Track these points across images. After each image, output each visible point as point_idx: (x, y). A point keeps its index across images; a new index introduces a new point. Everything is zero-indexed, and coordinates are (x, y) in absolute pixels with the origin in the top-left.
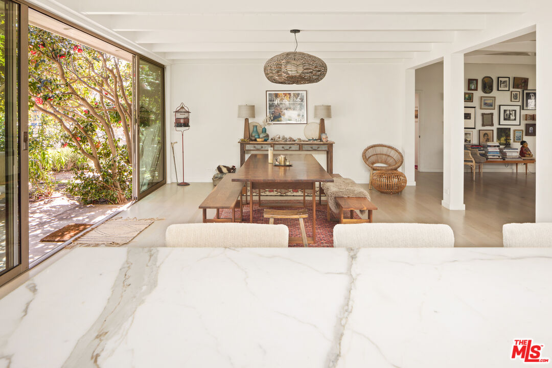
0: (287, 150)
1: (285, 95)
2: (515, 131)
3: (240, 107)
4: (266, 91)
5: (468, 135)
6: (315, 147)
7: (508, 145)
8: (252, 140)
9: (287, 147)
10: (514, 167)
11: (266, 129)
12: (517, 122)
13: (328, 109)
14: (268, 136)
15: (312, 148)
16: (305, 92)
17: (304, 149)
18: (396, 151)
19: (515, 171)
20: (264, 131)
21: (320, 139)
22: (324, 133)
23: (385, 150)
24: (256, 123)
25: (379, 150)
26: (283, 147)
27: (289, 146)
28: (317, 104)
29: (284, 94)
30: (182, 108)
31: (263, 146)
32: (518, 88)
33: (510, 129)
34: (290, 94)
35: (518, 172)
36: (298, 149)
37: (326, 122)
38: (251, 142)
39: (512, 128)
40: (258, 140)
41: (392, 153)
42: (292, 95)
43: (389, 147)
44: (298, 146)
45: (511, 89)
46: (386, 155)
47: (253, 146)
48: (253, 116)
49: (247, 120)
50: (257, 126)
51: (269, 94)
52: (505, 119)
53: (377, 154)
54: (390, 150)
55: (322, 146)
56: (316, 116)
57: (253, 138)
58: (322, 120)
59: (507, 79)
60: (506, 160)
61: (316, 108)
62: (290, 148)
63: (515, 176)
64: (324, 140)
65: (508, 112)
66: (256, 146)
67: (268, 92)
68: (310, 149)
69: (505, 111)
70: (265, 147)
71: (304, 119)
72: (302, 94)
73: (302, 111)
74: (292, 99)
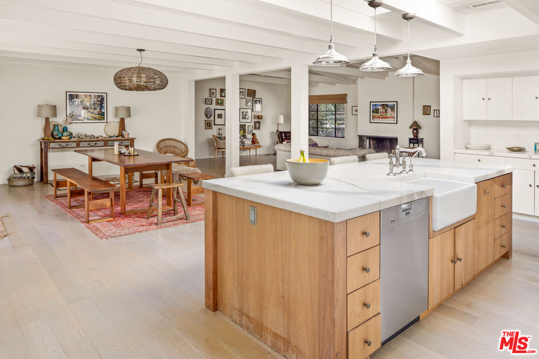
0: (93, 146)
1: (86, 96)
2: (248, 126)
5: (221, 130)
7: (244, 136)
8: (56, 139)
9: (93, 144)
10: (248, 151)
11: (67, 128)
12: (249, 121)
13: (128, 109)
14: (71, 134)
18: (182, 143)
19: (249, 154)
21: (122, 136)
22: (125, 130)
23: (173, 143)
24: (56, 122)
25: (168, 143)
26: (89, 144)
27: (95, 142)
28: (118, 105)
29: (84, 95)
31: (69, 143)
32: (250, 97)
33: (245, 125)
34: (90, 96)
35: (251, 154)
37: (126, 121)
38: (56, 141)
39: (247, 124)
40: (63, 138)
41: (178, 145)
42: (93, 97)
43: (176, 140)
44: (103, 142)
45: (246, 97)
46: (173, 147)
47: (58, 144)
48: (55, 115)
49: (47, 119)
50: (58, 125)
51: (69, 95)
52: (243, 118)
53: (166, 147)
54: (176, 143)
56: (116, 115)
57: (57, 137)
58: (122, 120)
59: (244, 90)
60: (245, 146)
61: (117, 109)
62: (96, 144)
63: (249, 157)
64: (126, 137)
65: (244, 113)
66: (61, 144)
67: (68, 93)
69: (243, 112)
70: (71, 144)
71: (104, 118)
72: (102, 96)
73: (103, 111)
74: (93, 100)
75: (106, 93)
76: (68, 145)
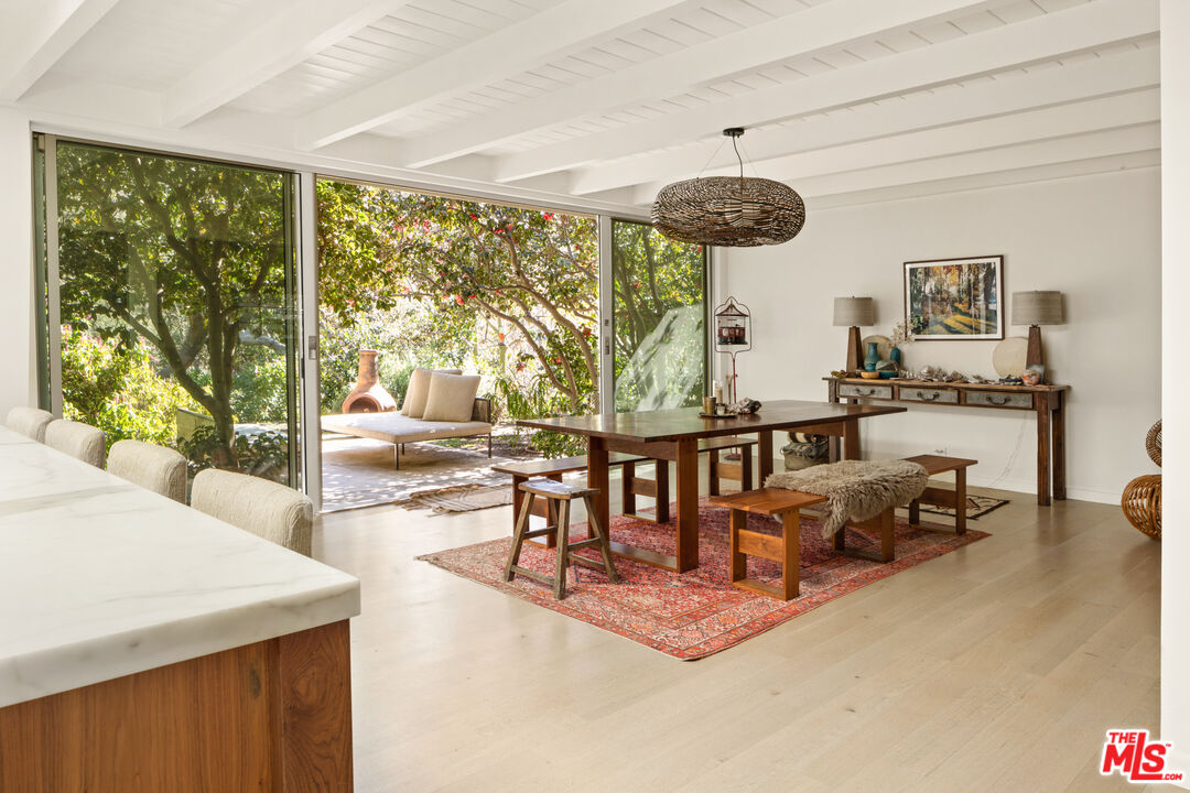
0: (927, 401)
1: (948, 269)
3: (837, 300)
4: (905, 264)
6: (998, 398)
8: (852, 376)
9: (929, 394)
15: (989, 399)
16: (998, 260)
17: (969, 402)
20: (898, 357)
22: (1042, 362)
24: (878, 336)
26: (920, 395)
27: (934, 392)
29: (944, 267)
30: (732, 306)
31: (876, 388)
34: (959, 268)
36: (954, 401)
40: (863, 374)
42: (965, 270)
44: (956, 393)
47: (854, 387)
48: (872, 322)
49: (855, 332)
50: (880, 344)
51: (911, 270)
55: (1017, 396)
58: (1035, 331)
62: (936, 396)
66: (860, 387)
67: (908, 266)
68: (987, 403)
70: (880, 391)
71: (996, 328)
72: (989, 264)
73: (991, 307)
74: (965, 278)
75: (1002, 257)
76: (872, 392)
